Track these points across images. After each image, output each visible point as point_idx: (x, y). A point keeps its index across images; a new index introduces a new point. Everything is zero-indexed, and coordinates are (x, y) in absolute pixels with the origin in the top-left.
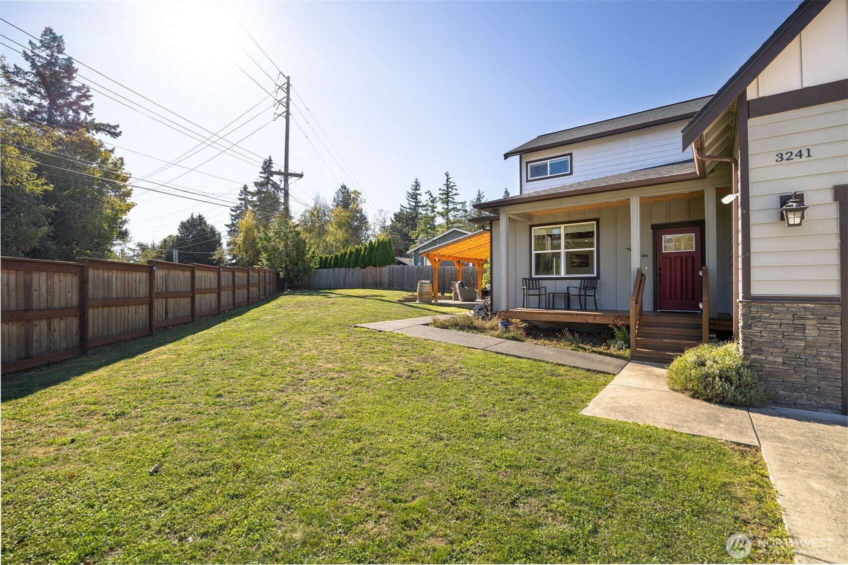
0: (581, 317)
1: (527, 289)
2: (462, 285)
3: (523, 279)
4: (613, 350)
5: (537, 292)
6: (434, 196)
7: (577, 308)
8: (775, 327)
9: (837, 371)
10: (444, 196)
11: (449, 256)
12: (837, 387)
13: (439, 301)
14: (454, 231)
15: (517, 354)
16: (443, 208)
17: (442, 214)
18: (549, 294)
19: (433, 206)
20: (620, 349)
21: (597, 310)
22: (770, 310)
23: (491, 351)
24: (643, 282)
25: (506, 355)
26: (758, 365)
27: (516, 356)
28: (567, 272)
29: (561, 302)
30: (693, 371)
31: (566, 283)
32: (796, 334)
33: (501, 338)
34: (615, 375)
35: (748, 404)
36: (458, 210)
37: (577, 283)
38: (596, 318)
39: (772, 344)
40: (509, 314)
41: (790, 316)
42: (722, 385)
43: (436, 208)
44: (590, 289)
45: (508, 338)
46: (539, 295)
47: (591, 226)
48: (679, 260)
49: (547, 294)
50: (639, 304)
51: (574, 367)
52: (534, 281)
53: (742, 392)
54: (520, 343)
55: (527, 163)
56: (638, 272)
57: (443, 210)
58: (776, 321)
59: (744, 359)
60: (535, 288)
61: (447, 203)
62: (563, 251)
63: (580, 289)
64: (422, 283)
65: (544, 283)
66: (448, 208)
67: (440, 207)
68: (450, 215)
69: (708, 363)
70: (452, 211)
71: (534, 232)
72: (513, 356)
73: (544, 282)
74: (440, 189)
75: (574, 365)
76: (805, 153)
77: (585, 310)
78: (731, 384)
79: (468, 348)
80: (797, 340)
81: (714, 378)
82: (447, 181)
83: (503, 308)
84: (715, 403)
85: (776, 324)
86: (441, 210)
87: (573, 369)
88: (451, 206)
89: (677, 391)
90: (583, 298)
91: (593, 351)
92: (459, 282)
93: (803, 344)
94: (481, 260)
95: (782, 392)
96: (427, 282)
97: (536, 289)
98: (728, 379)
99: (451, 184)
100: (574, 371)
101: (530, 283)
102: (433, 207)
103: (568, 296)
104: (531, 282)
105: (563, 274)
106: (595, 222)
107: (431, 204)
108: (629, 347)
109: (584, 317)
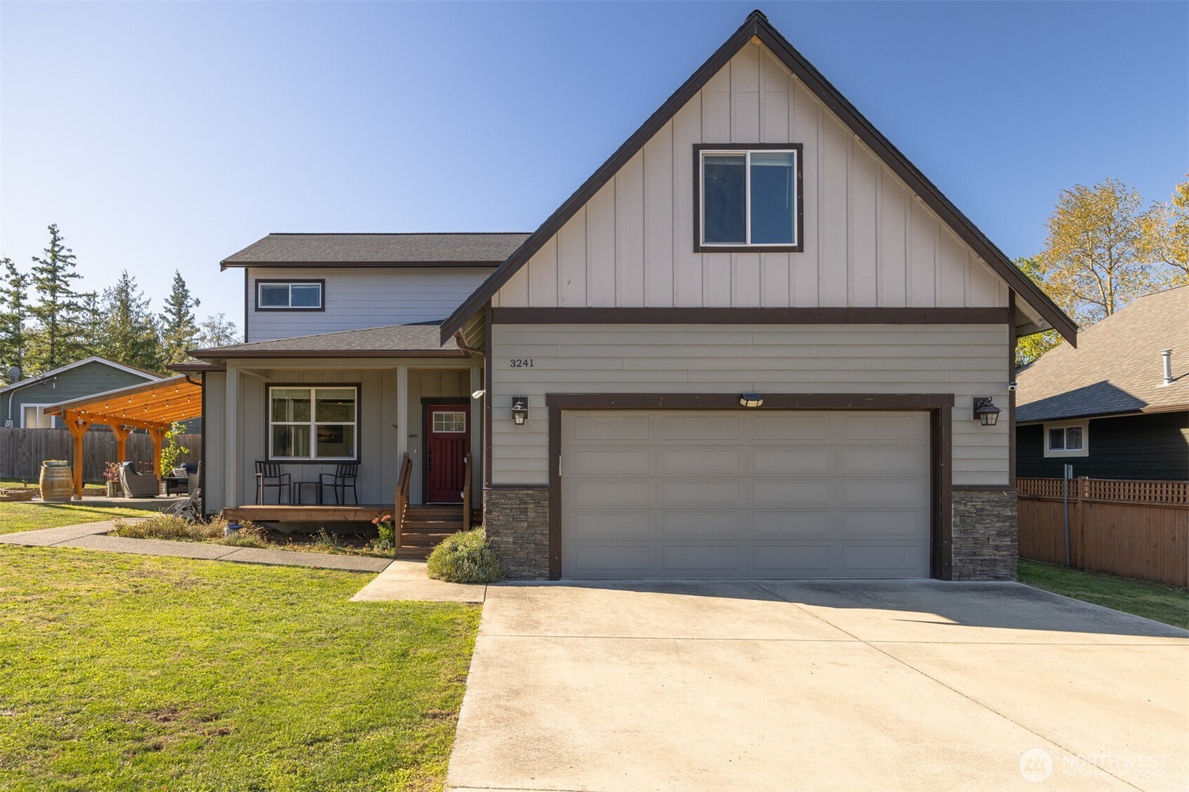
0: (339, 513)
1: (263, 477)
2: (131, 469)
3: (256, 462)
4: (376, 551)
5: (276, 481)
6: (21, 271)
7: (332, 503)
8: (508, 511)
9: (546, 545)
10: (45, 275)
11: (104, 417)
12: (546, 558)
13: (85, 499)
14: (95, 362)
15: (263, 562)
16: (43, 300)
17: (38, 313)
18: (295, 483)
19: (18, 293)
20: (385, 549)
21: (357, 505)
22: (505, 497)
23: (228, 561)
24: (409, 470)
25: (249, 563)
26: (496, 545)
27: (263, 564)
28: (319, 454)
29: (311, 495)
30: (448, 556)
31: (317, 469)
32: (521, 517)
33: (234, 546)
34: (379, 573)
35: (487, 580)
36: (79, 309)
37: (332, 469)
38: (358, 513)
39: (505, 526)
40: (240, 512)
41: (518, 502)
42: (469, 566)
43: (25, 297)
44: (348, 477)
45: (243, 545)
46: (280, 485)
47: (350, 392)
48: (449, 442)
49: (292, 485)
50: (404, 495)
51: (334, 569)
52: (272, 466)
53: (483, 570)
54: (262, 550)
55: (257, 281)
56: (405, 457)
57: (41, 304)
58: (509, 506)
59: (487, 541)
60: (273, 475)
61: (54, 290)
62: (313, 424)
63: (336, 477)
64: (50, 466)
65: (286, 469)
66: (53, 302)
67: (34, 297)
68: (58, 318)
69: (460, 548)
70: (64, 310)
71: (272, 395)
72: (258, 563)
73: (286, 466)
74: (35, 259)
75: (334, 567)
76: (529, 362)
77: (343, 505)
78: (476, 564)
79: (193, 559)
80: (521, 521)
81: (463, 560)
82: (54, 243)
83: (231, 503)
84: (464, 583)
85: (508, 509)
86: (37, 304)
87: (334, 572)
88: (62, 299)
89: (435, 579)
90: (339, 489)
91: (355, 553)
92: (125, 464)
93: (526, 524)
94: (161, 424)
95: (512, 568)
96: (61, 462)
97: (275, 476)
98: (474, 560)
99: (63, 253)
100: (335, 573)
101: (265, 466)
102: (18, 297)
103: (320, 487)
104: (267, 466)
105: (313, 457)
106: (355, 388)
107: (12, 289)
108: (394, 546)
109: (343, 513)
